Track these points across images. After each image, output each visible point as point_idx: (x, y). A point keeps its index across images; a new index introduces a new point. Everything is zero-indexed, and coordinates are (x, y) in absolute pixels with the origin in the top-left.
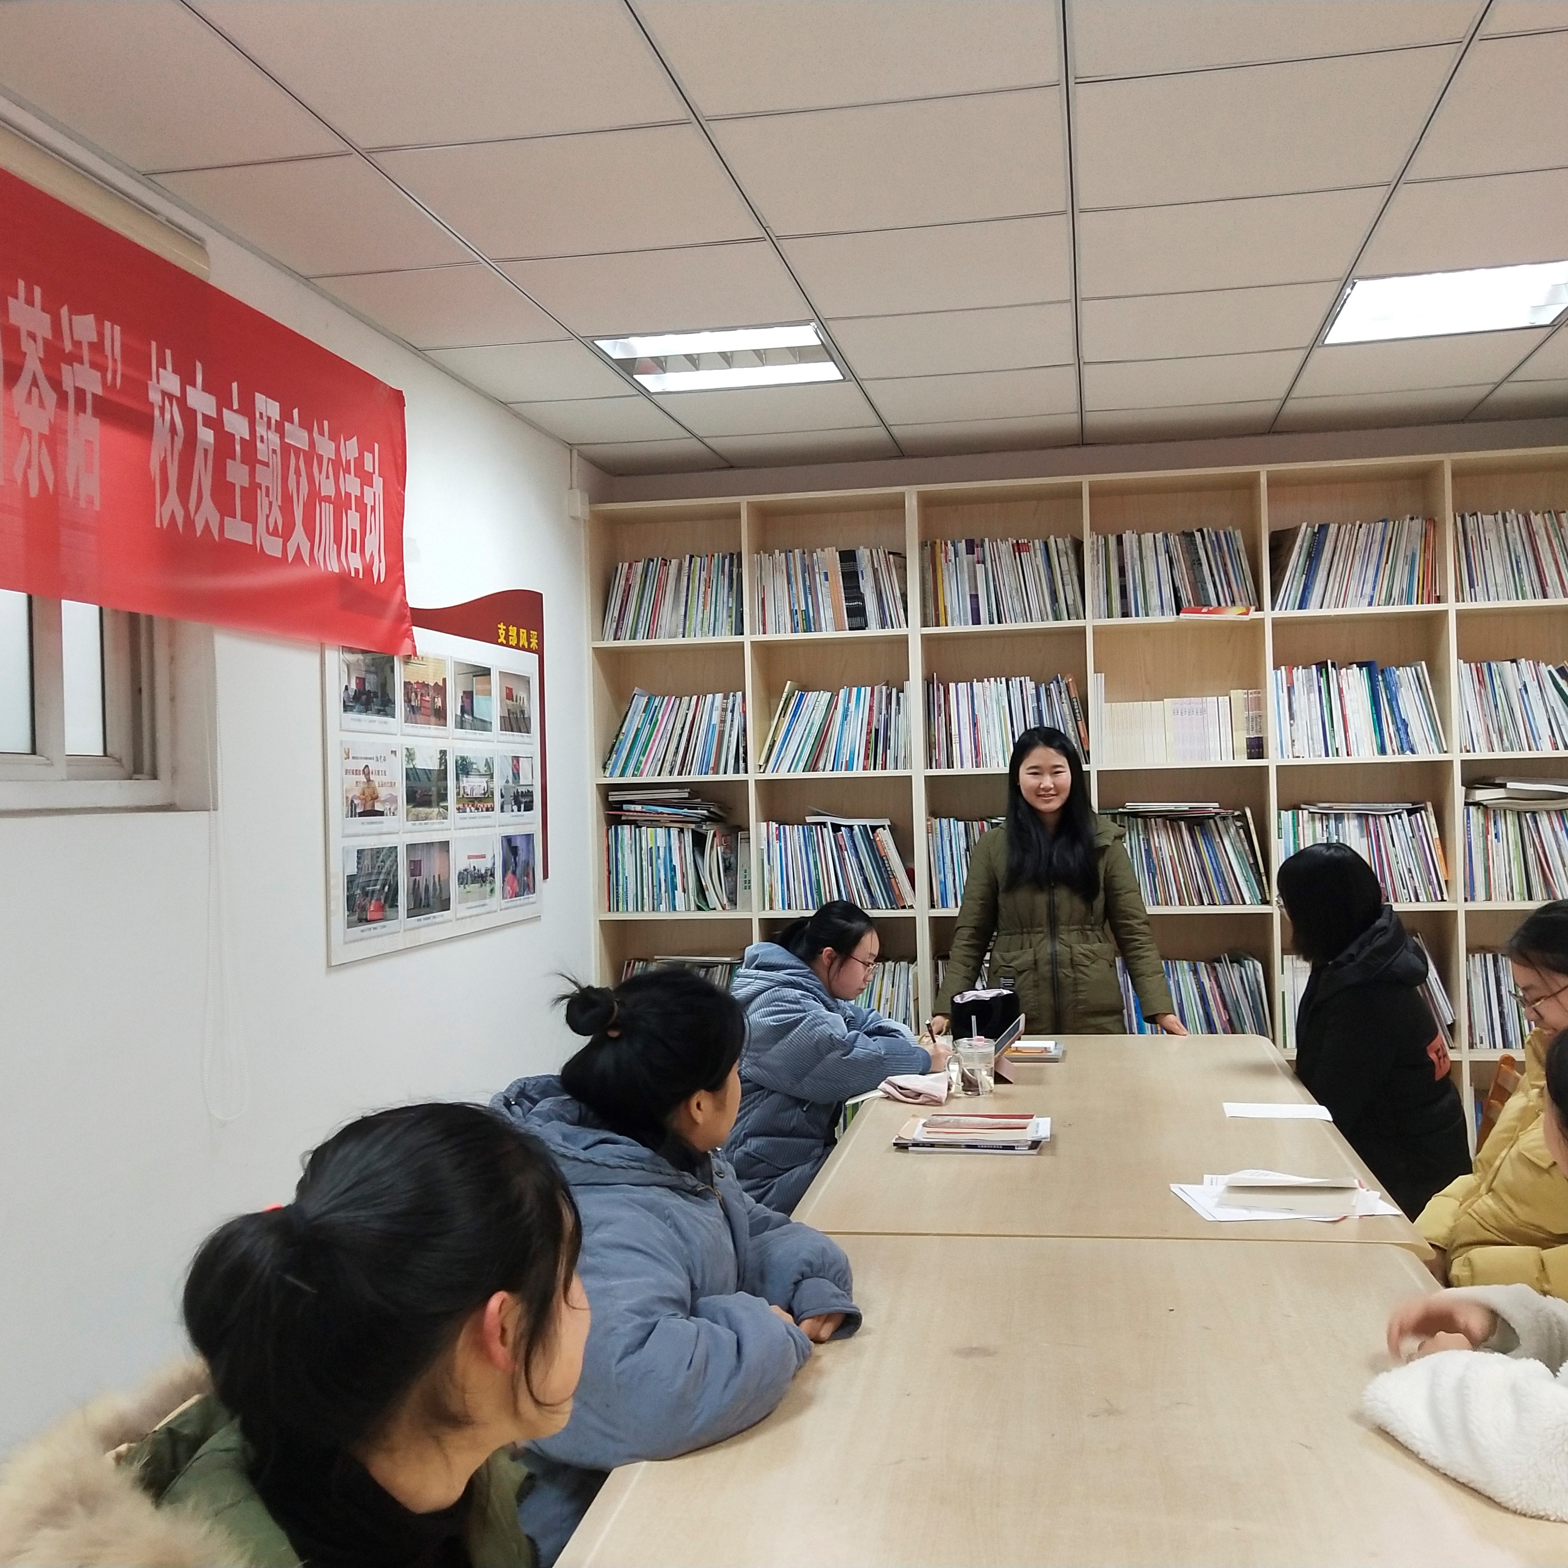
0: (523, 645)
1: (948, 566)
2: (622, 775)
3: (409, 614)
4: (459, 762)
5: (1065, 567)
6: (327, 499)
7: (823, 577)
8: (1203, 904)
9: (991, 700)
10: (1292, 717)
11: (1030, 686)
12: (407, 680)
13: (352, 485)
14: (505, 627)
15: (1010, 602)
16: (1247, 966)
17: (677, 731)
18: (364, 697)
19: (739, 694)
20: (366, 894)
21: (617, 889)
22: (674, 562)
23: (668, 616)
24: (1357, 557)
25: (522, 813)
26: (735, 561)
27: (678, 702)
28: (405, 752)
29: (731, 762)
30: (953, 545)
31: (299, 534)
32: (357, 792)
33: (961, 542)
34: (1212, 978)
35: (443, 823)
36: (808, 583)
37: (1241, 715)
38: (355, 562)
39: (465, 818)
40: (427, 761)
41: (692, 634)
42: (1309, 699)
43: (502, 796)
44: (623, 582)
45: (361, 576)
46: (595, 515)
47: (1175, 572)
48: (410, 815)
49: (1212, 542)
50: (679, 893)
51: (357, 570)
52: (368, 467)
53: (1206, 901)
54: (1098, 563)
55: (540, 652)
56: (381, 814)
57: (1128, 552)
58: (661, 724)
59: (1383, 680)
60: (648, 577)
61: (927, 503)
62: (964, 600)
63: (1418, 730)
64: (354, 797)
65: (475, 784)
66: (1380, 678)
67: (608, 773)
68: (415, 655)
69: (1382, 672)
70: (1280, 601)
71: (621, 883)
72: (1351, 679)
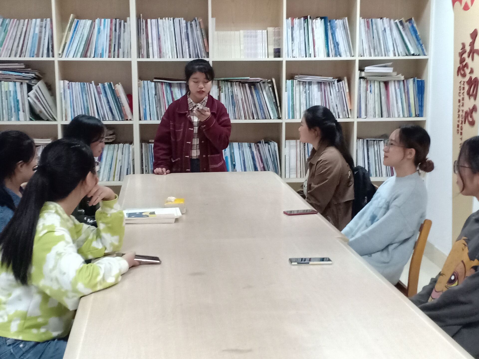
8: (254, 119)
9: (166, 28)
10: (293, 40)
11: (183, 22)
16: (271, 145)
17: (18, 36)
19: (49, 20)
29: (45, 51)
34: (257, 150)
37: (271, 39)
42: (300, 32)
50: (21, 113)
53: (255, 118)
58: (9, 33)
63: (343, 47)
66: (329, 24)
69: (330, 21)
72: (317, 24)
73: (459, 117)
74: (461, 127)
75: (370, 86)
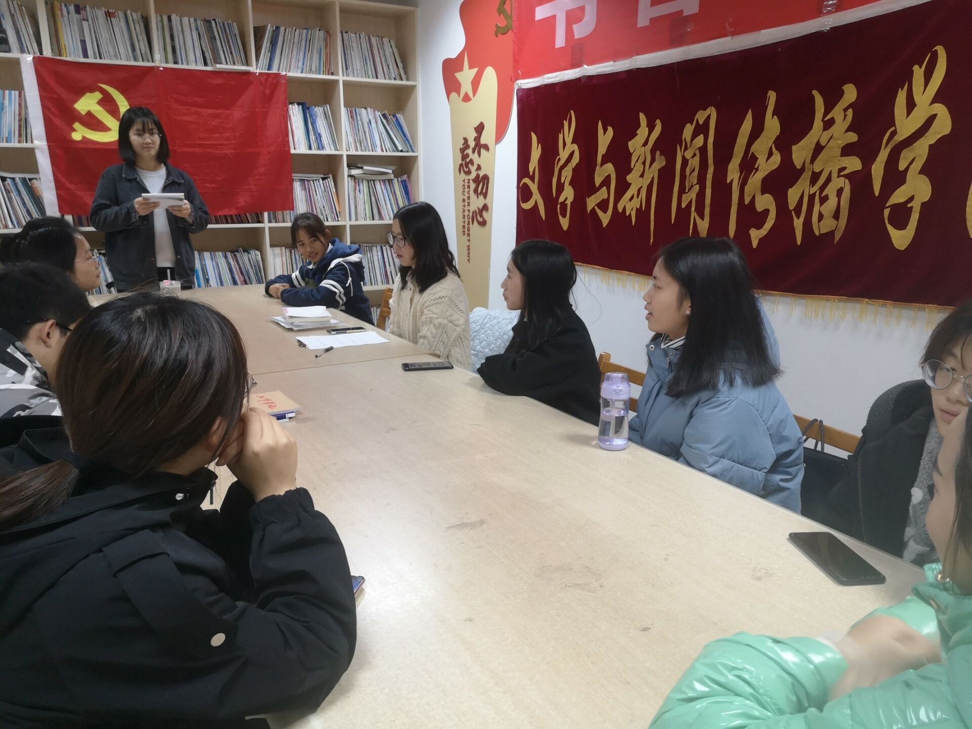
1: (64, 20)
5: (138, 31)
15: (106, 47)
16: (252, 253)
24: (295, 46)
30: (66, 6)
33: (71, 5)
34: (234, 259)
47: (202, 41)
49: (220, 26)
54: (158, 32)
57: (175, 27)
59: (309, 112)
62: (76, 42)
63: (326, 138)
69: (308, 108)
73: (464, 217)
74: (468, 227)
75: (359, 185)
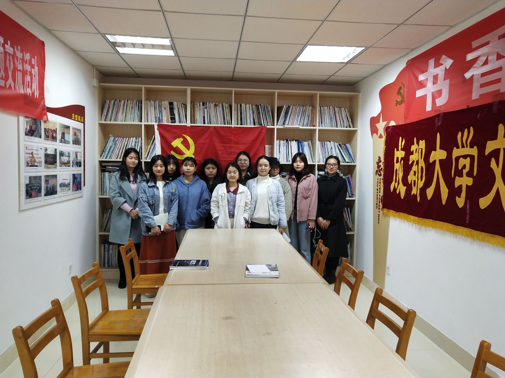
0: (79, 121)
1: (197, 108)
2: (106, 158)
3: (46, 108)
4: (61, 152)
5: (227, 111)
6: (20, 71)
7: (164, 109)
10: (279, 152)
12: (45, 128)
13: (28, 67)
14: (74, 115)
15: (213, 119)
17: (122, 147)
18: (32, 132)
19: (140, 138)
20: (32, 189)
21: (104, 189)
22: (123, 101)
23: (120, 116)
24: (296, 115)
25: (78, 168)
26: (140, 102)
27: (123, 139)
28: (44, 148)
30: (199, 103)
31: (10, 80)
32: (29, 159)
33: (201, 102)
35: (55, 169)
36: (160, 110)
37: (267, 151)
38: (29, 91)
39: (62, 168)
40: (51, 152)
41: (127, 121)
42: (284, 148)
43: (73, 163)
44: (107, 106)
45: (31, 95)
46: (99, 86)
47: (254, 115)
48: (46, 167)
49: (263, 108)
51: (30, 94)
52: (33, 63)
54: (235, 111)
55: (84, 123)
56: (37, 166)
57: (243, 109)
58: (117, 145)
59: (301, 144)
60: (115, 105)
61: (193, 92)
62: (201, 118)
64: (29, 161)
65: (65, 159)
66: (300, 144)
67: (102, 158)
68: (48, 120)
69: (301, 143)
70: (278, 124)
71: (105, 188)
72: (294, 144)
